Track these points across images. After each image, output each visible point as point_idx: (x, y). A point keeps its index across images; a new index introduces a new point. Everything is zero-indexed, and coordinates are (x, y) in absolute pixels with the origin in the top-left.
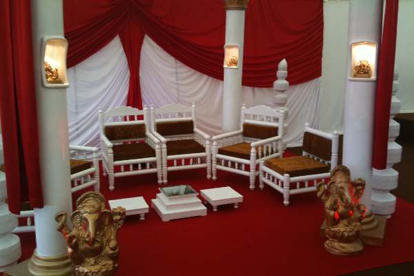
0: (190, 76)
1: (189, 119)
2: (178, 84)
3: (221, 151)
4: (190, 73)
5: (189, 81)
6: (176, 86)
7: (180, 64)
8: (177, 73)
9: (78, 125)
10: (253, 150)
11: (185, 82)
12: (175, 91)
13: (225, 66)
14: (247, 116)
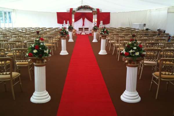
1: (88, 28)
13: (93, 21)
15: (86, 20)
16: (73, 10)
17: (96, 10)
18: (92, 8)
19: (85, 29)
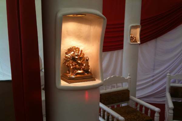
9: (154, 78)
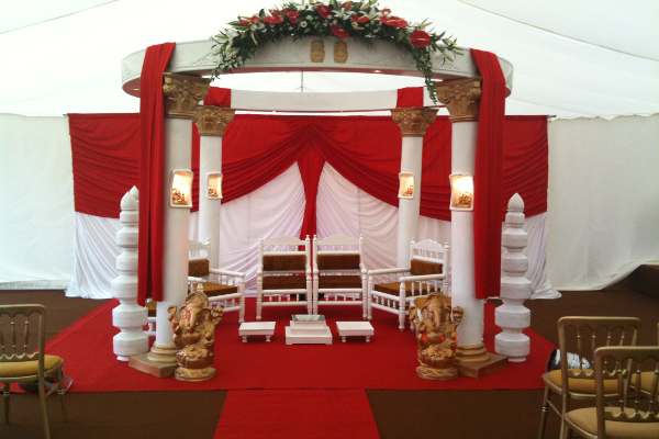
0: (375, 207)
1: (356, 252)
2: (360, 216)
3: (377, 288)
4: (374, 203)
5: (373, 212)
6: (356, 217)
7: (363, 193)
8: (359, 203)
10: (402, 286)
11: (368, 214)
12: (356, 223)
13: (400, 196)
14: (416, 251)
15: (330, 179)
16: (184, 62)
17: (462, 67)
18: (419, 32)
19: (326, 262)
